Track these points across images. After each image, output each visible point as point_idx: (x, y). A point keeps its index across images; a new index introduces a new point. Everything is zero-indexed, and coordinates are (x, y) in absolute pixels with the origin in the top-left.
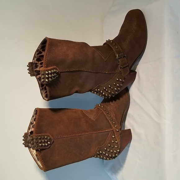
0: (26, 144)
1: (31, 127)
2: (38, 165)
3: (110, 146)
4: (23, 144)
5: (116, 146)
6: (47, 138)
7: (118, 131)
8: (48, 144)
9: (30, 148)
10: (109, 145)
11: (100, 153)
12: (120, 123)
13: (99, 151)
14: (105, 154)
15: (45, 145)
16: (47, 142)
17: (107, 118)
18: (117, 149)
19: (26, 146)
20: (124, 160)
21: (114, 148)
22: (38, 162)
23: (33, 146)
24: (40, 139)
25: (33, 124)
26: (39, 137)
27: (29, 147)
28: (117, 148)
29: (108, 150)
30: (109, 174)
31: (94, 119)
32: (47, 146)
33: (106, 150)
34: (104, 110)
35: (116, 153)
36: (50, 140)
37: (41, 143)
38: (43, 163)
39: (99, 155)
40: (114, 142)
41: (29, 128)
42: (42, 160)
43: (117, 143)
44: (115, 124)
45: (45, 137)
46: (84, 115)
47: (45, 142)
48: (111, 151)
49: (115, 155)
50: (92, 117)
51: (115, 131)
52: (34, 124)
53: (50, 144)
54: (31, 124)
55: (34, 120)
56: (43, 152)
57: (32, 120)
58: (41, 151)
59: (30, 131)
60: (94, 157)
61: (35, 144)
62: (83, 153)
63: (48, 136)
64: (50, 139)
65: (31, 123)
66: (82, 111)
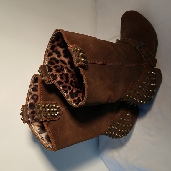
1: (30, 97)
4: (21, 119)
6: (55, 107)
8: (57, 114)
9: (30, 125)
10: (121, 118)
11: (112, 128)
14: (117, 130)
15: (54, 116)
18: (129, 123)
19: (24, 122)
23: (41, 115)
24: (48, 107)
25: (32, 94)
27: (30, 123)
29: (121, 124)
35: (128, 128)
38: (54, 139)
41: (28, 100)
42: (52, 135)
47: (54, 111)
55: (33, 90)
57: (30, 90)
59: (29, 103)
64: (59, 108)
65: (29, 93)
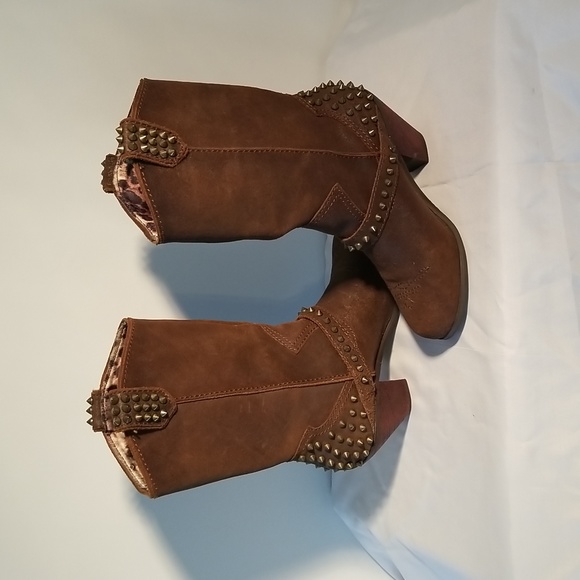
0: (98, 423)
1: (112, 373)
2: (134, 483)
3: (345, 427)
4: (89, 422)
5: (362, 427)
6: (157, 400)
7: (367, 383)
8: (160, 416)
9: (109, 435)
10: (341, 423)
11: (314, 446)
12: (373, 359)
13: (312, 442)
14: (330, 451)
15: (152, 420)
16: (158, 410)
17: (334, 344)
18: (366, 434)
19: (96, 429)
20: (389, 474)
21: (356, 433)
22: (134, 473)
23: (118, 420)
24: (137, 401)
25: (116, 364)
26: (134, 397)
27: (107, 431)
28: (365, 431)
29: (339, 437)
30: (348, 522)
31: (295, 347)
32: (159, 421)
33: (333, 438)
34: (324, 324)
35: (363, 447)
36: (166, 405)
37: (139, 411)
38: (149, 472)
39: (312, 452)
40: (355, 415)
41: (106, 378)
42: (144, 462)
43: (366, 416)
44: (357, 362)
45: (153, 396)
46: (266, 339)
47: (150, 409)
48: (349, 440)
49: (361, 453)
50: (290, 344)
51: (356, 382)
52: (119, 364)
53: (167, 416)
54: (111, 366)
55: (120, 355)
56: (147, 439)
57: (113, 355)
58: (141, 437)
59: (107, 386)
60: (297, 459)
61: (122, 414)
62: (263, 446)
63: (160, 394)
64: (166, 401)
65: (111, 363)
66: (259, 328)
